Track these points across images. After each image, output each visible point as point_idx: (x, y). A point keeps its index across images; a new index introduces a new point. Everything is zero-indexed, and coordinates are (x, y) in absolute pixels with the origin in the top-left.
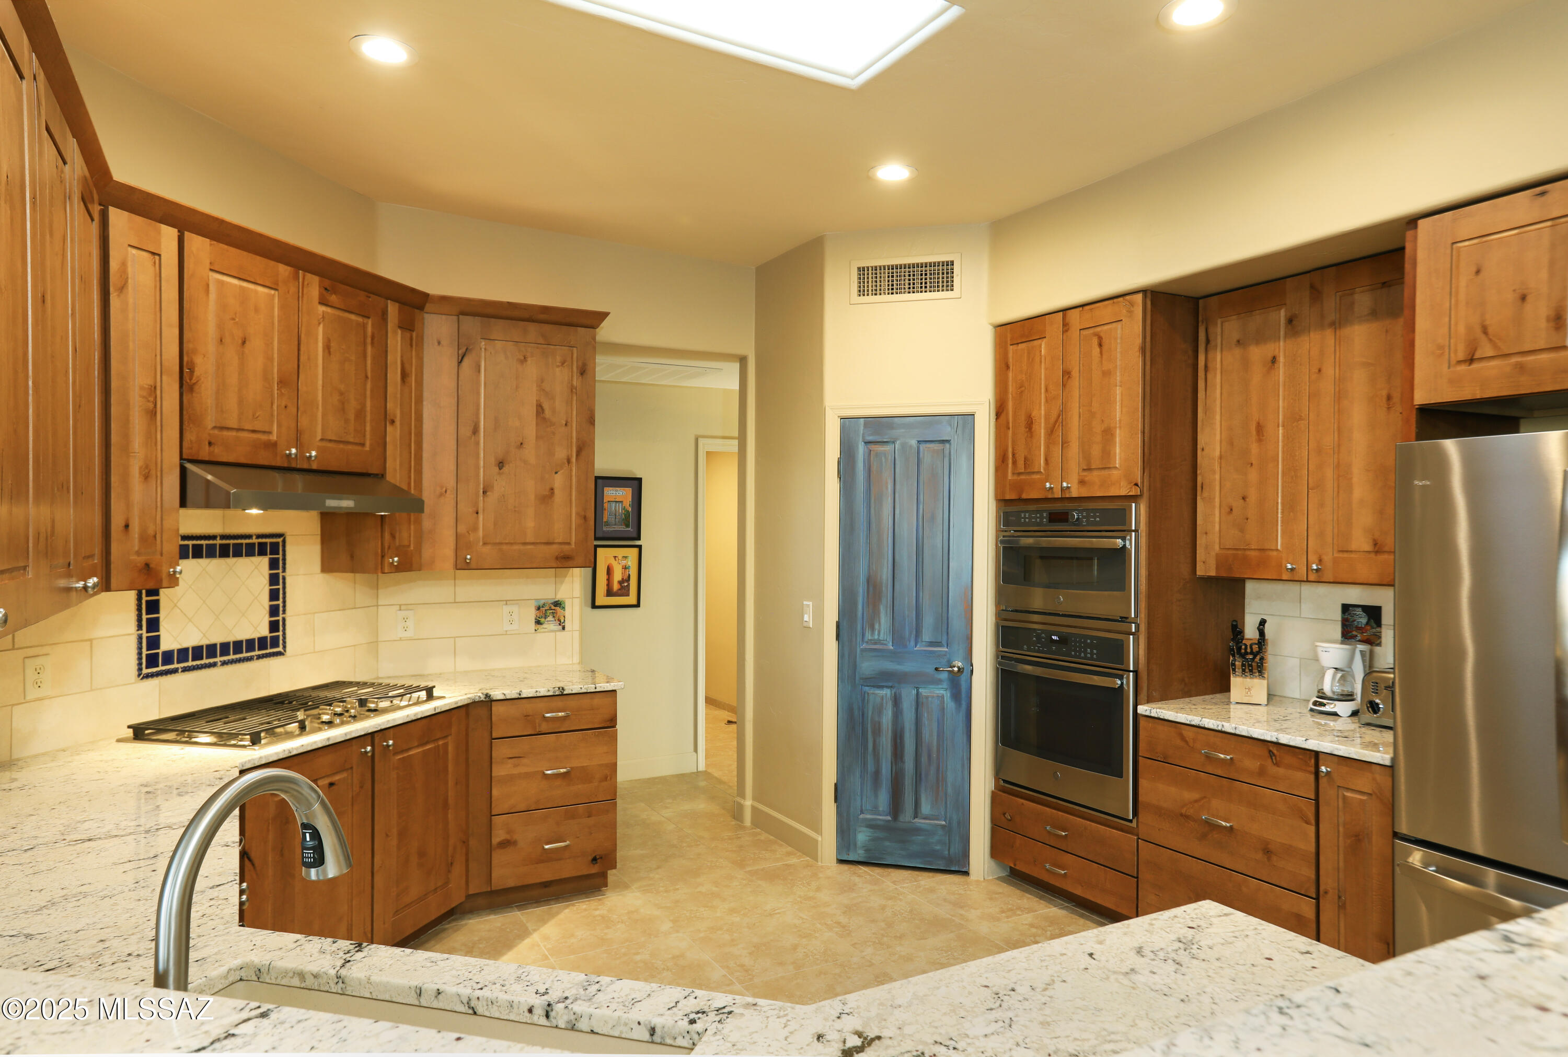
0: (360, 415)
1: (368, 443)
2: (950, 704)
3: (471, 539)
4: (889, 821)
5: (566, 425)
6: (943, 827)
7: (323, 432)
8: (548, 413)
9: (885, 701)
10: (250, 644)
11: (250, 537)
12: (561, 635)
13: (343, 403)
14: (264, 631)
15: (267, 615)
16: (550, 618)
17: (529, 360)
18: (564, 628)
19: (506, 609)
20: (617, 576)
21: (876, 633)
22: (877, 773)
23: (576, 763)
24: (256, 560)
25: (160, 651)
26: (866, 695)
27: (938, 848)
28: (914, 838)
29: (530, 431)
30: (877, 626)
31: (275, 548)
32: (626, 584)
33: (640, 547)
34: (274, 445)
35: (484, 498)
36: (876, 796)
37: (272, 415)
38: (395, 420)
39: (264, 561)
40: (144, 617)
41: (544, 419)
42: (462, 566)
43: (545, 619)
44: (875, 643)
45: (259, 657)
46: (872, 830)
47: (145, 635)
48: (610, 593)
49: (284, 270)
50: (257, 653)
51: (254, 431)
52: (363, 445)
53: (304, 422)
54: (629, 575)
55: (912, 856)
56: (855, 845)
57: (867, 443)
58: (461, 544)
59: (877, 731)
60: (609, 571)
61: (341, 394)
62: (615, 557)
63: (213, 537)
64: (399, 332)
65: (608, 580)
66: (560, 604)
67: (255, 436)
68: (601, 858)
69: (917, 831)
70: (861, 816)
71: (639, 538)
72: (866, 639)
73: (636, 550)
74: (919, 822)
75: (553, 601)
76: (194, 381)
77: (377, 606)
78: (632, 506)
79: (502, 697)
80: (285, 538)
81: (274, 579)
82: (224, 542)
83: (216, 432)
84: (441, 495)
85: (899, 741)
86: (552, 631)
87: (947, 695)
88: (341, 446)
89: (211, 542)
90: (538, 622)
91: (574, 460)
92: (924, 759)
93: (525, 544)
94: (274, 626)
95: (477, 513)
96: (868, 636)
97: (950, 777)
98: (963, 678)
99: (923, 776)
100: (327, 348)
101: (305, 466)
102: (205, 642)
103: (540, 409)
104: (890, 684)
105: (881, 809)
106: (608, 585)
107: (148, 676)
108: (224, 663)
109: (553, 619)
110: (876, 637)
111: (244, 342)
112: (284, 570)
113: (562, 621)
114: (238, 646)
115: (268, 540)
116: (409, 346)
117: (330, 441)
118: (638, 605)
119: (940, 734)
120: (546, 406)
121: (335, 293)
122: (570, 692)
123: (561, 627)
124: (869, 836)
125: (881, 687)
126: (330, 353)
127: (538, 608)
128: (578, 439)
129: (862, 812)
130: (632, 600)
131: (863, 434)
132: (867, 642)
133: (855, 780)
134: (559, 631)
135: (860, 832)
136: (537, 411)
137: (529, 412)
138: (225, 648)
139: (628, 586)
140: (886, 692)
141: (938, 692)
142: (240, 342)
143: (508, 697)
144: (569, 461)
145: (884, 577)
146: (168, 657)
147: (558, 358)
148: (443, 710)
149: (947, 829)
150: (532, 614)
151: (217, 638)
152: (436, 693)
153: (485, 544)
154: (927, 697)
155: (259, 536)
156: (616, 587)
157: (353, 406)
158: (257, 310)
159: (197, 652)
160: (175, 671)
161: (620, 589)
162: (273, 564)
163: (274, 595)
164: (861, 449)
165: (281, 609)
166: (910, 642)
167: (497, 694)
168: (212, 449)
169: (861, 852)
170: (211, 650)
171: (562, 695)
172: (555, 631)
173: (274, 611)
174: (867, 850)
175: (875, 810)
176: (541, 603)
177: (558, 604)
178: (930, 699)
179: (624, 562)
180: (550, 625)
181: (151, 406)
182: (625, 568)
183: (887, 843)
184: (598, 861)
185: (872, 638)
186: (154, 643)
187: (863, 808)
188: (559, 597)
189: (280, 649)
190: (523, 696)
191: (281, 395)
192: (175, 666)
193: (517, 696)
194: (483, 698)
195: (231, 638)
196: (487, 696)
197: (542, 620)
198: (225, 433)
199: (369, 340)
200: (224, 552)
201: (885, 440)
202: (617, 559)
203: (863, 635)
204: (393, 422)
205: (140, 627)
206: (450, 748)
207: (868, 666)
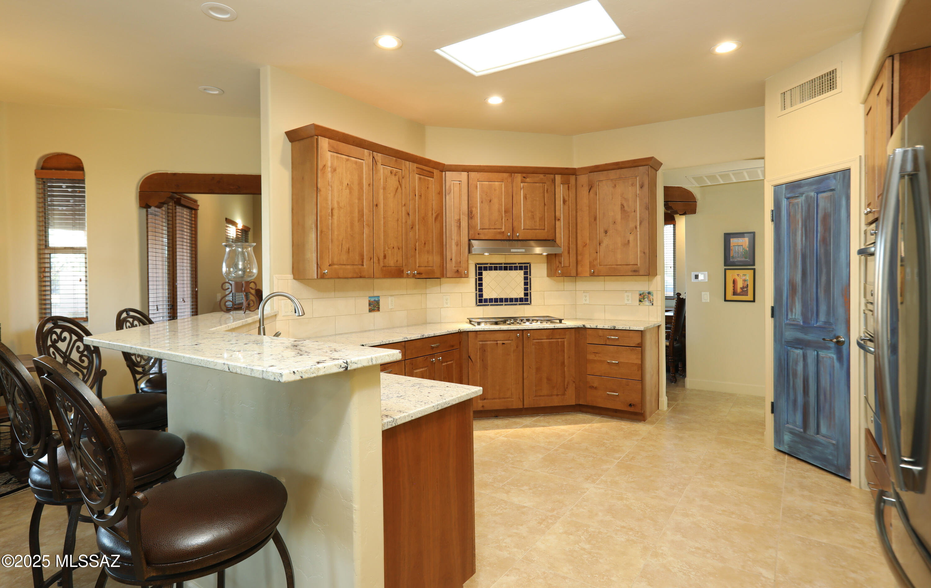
0: (542, 219)
1: (546, 229)
2: (837, 364)
3: (595, 264)
4: (801, 432)
5: (634, 212)
6: (833, 444)
7: (524, 227)
8: (626, 208)
9: (799, 357)
10: (516, 300)
11: (516, 264)
12: (651, 307)
13: (533, 216)
14: (522, 296)
15: (523, 291)
16: (646, 299)
17: (617, 186)
18: (653, 304)
19: (626, 294)
20: (740, 284)
21: (794, 314)
22: (795, 401)
23: (622, 360)
24: (518, 271)
25: (483, 298)
26: (789, 352)
27: (830, 457)
28: (816, 447)
29: (619, 217)
30: (794, 310)
31: (526, 268)
32: (745, 289)
33: (754, 270)
34: (503, 232)
35: (599, 246)
36: (795, 415)
37: (502, 223)
38: (560, 219)
39: (522, 272)
40: (478, 288)
41: (624, 210)
42: (593, 275)
43: (644, 299)
44: (794, 321)
45: (519, 304)
46: (792, 435)
47: (478, 293)
48: (735, 293)
49: (505, 175)
50: (519, 303)
51: (495, 229)
52: (544, 229)
53: (515, 224)
54: (747, 285)
55: (815, 458)
56: (783, 441)
57: (788, 198)
58: (592, 266)
59: (795, 375)
60: (734, 282)
61: (532, 212)
62: (738, 275)
63: (502, 264)
64: (562, 185)
65: (734, 287)
66: (651, 293)
67: (495, 230)
68: (634, 405)
69: (817, 443)
70: (787, 425)
71: (754, 265)
72: (789, 318)
73: (752, 271)
74: (819, 438)
75: (647, 292)
76: (472, 215)
77: (576, 291)
78: (749, 247)
79: (590, 327)
80: (530, 264)
81: (526, 278)
82: (505, 265)
83: (481, 230)
84: (584, 246)
85: (806, 383)
86: (647, 305)
87: (835, 356)
88: (533, 231)
89: (501, 265)
90: (640, 301)
91: (638, 227)
92: (822, 397)
93: (617, 265)
94: (526, 294)
95: (597, 253)
96: (790, 317)
97: (837, 414)
98: (844, 347)
99: (822, 408)
100: (525, 197)
101: (516, 239)
102: (499, 297)
103: (622, 206)
104: (801, 347)
105: (798, 424)
106: (734, 289)
107: (479, 305)
108: (505, 305)
109: (647, 300)
110: (794, 317)
111: (490, 201)
112: (530, 275)
113: (652, 301)
114: (511, 300)
115: (523, 265)
116: (567, 190)
117: (528, 229)
118: (754, 301)
119: (832, 383)
120: (625, 205)
121: (528, 178)
122: (618, 328)
123: (651, 304)
124: (791, 439)
125: (796, 348)
126: (526, 199)
127: (640, 295)
128: (640, 217)
129: (788, 423)
130: (750, 297)
131: (785, 194)
132: (789, 320)
133: (783, 403)
134: (650, 305)
135: (786, 434)
136: (621, 208)
137: (618, 208)
138: (506, 300)
139: (747, 290)
140: (799, 352)
141: (830, 355)
142: (489, 201)
143: (592, 327)
144: (636, 228)
145: (797, 280)
146: (486, 300)
147: (630, 183)
148: (559, 327)
149: (836, 447)
150: (637, 297)
151: (504, 296)
152: (563, 321)
153: (600, 265)
154: (823, 358)
155: (519, 264)
156: (739, 290)
157: (538, 215)
158: (495, 190)
159: (496, 300)
160: (488, 305)
161: (741, 292)
162: (526, 273)
163: (526, 284)
164: (784, 203)
165: (529, 289)
166: (811, 320)
167: (588, 326)
168: (479, 236)
169: (786, 447)
170: (501, 300)
171: (614, 329)
172: (649, 306)
173: (526, 289)
174: (790, 447)
175: (794, 423)
176: (642, 293)
177: (649, 293)
178: (825, 359)
179: (744, 278)
180: (647, 303)
181: (459, 225)
182: (745, 281)
183: (801, 446)
184: (632, 406)
185: (792, 318)
186: (481, 296)
187: (789, 420)
188: (651, 290)
189: (529, 302)
190: (598, 327)
191: (505, 216)
192: (488, 303)
193: (595, 327)
194: (582, 326)
195: (509, 297)
196: (584, 326)
197: (642, 300)
198: (484, 230)
199: (546, 191)
200: (506, 269)
201: (797, 195)
202: (739, 276)
203: (787, 315)
204: (559, 220)
205: (476, 291)
206: (566, 343)
207: (790, 334)
